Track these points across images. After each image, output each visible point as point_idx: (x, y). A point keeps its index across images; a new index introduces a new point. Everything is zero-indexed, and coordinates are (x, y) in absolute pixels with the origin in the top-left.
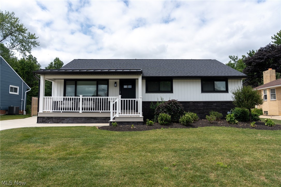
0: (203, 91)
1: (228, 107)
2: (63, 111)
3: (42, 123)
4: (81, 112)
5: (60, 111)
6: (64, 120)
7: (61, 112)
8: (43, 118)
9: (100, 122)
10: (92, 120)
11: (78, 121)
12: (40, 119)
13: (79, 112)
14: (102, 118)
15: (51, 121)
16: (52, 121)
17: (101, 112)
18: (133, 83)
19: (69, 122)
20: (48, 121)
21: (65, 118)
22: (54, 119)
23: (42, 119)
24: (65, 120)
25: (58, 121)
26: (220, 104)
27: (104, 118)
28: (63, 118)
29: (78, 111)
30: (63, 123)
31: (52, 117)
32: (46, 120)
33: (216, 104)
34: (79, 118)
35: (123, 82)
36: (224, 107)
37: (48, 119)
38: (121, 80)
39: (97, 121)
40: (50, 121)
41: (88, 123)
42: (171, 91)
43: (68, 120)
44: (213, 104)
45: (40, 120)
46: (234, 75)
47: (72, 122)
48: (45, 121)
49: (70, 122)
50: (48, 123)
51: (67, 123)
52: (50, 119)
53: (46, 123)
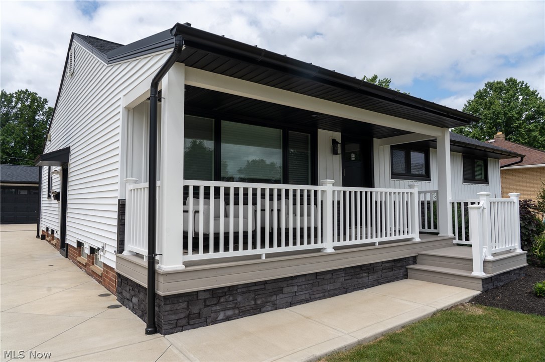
0: (465, 179)
2: (268, 250)
3: (184, 328)
4: (332, 251)
5: (259, 251)
6: (280, 290)
8: (192, 296)
9: (382, 281)
10: (363, 277)
11: (325, 287)
12: (176, 307)
14: (387, 265)
15: (229, 309)
16: (234, 308)
17: (380, 243)
19: (297, 299)
20: (216, 312)
21: (285, 284)
22: (242, 293)
23: (184, 305)
24: (286, 290)
25: (258, 302)
27: (390, 264)
28: (276, 285)
29: (320, 245)
30: (276, 307)
31: (229, 287)
32: (206, 306)
34: (329, 276)
37: (215, 301)
39: (375, 276)
40: (225, 310)
42: (428, 177)
43: (295, 289)
45: (176, 312)
47: (308, 296)
48: (199, 315)
49: (303, 297)
50: (215, 322)
51: (292, 304)
52: (222, 300)
53: (205, 323)
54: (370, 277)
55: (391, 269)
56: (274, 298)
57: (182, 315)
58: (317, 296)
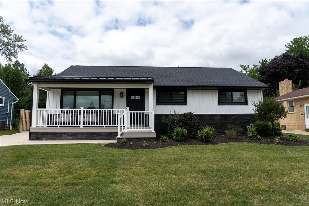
0: (220, 103)
1: (247, 121)
2: (60, 125)
3: (35, 140)
4: (82, 127)
5: (57, 125)
6: (62, 136)
7: (58, 127)
8: (37, 133)
9: (105, 139)
10: (95, 136)
11: (78, 137)
12: (33, 135)
13: (80, 127)
14: (107, 134)
16: (48, 138)
17: (106, 127)
18: (142, 93)
19: (67, 139)
20: (43, 138)
21: (63, 134)
22: (50, 135)
23: (35, 135)
24: (63, 136)
25: (55, 138)
26: (239, 117)
27: (109, 134)
28: (61, 134)
29: (78, 125)
30: (60, 140)
31: (47, 133)
32: (40, 136)
33: (234, 118)
34: (80, 134)
35: (130, 92)
36: (243, 121)
37: (43, 135)
38: (128, 90)
39: (101, 137)
40: (45, 138)
41: (90, 140)
42: (185, 103)
43: (67, 136)
44: (231, 117)
45: (33, 136)
46: (254, 85)
47: (71, 139)
48: (39, 138)
49: (70, 139)
50: (43, 140)
51: (65, 140)
52: (44, 135)
53: (40, 140)
54: (98, 137)
55: (110, 135)
56: (60, 137)
57: (35, 137)
58: (75, 139)
